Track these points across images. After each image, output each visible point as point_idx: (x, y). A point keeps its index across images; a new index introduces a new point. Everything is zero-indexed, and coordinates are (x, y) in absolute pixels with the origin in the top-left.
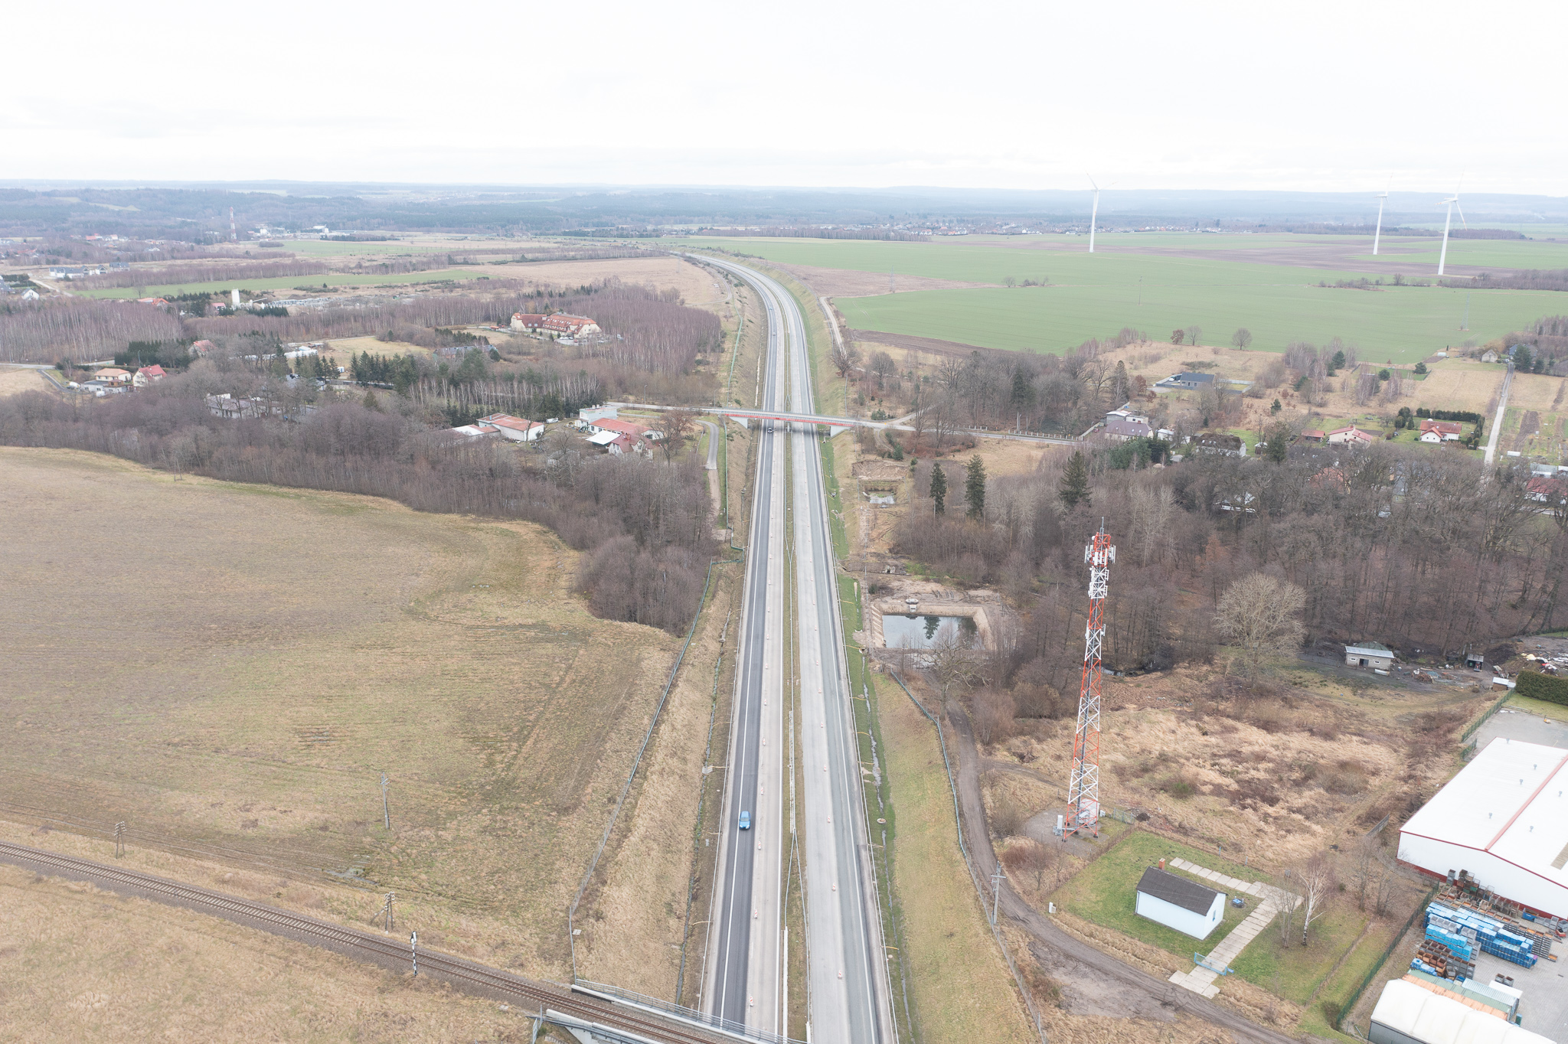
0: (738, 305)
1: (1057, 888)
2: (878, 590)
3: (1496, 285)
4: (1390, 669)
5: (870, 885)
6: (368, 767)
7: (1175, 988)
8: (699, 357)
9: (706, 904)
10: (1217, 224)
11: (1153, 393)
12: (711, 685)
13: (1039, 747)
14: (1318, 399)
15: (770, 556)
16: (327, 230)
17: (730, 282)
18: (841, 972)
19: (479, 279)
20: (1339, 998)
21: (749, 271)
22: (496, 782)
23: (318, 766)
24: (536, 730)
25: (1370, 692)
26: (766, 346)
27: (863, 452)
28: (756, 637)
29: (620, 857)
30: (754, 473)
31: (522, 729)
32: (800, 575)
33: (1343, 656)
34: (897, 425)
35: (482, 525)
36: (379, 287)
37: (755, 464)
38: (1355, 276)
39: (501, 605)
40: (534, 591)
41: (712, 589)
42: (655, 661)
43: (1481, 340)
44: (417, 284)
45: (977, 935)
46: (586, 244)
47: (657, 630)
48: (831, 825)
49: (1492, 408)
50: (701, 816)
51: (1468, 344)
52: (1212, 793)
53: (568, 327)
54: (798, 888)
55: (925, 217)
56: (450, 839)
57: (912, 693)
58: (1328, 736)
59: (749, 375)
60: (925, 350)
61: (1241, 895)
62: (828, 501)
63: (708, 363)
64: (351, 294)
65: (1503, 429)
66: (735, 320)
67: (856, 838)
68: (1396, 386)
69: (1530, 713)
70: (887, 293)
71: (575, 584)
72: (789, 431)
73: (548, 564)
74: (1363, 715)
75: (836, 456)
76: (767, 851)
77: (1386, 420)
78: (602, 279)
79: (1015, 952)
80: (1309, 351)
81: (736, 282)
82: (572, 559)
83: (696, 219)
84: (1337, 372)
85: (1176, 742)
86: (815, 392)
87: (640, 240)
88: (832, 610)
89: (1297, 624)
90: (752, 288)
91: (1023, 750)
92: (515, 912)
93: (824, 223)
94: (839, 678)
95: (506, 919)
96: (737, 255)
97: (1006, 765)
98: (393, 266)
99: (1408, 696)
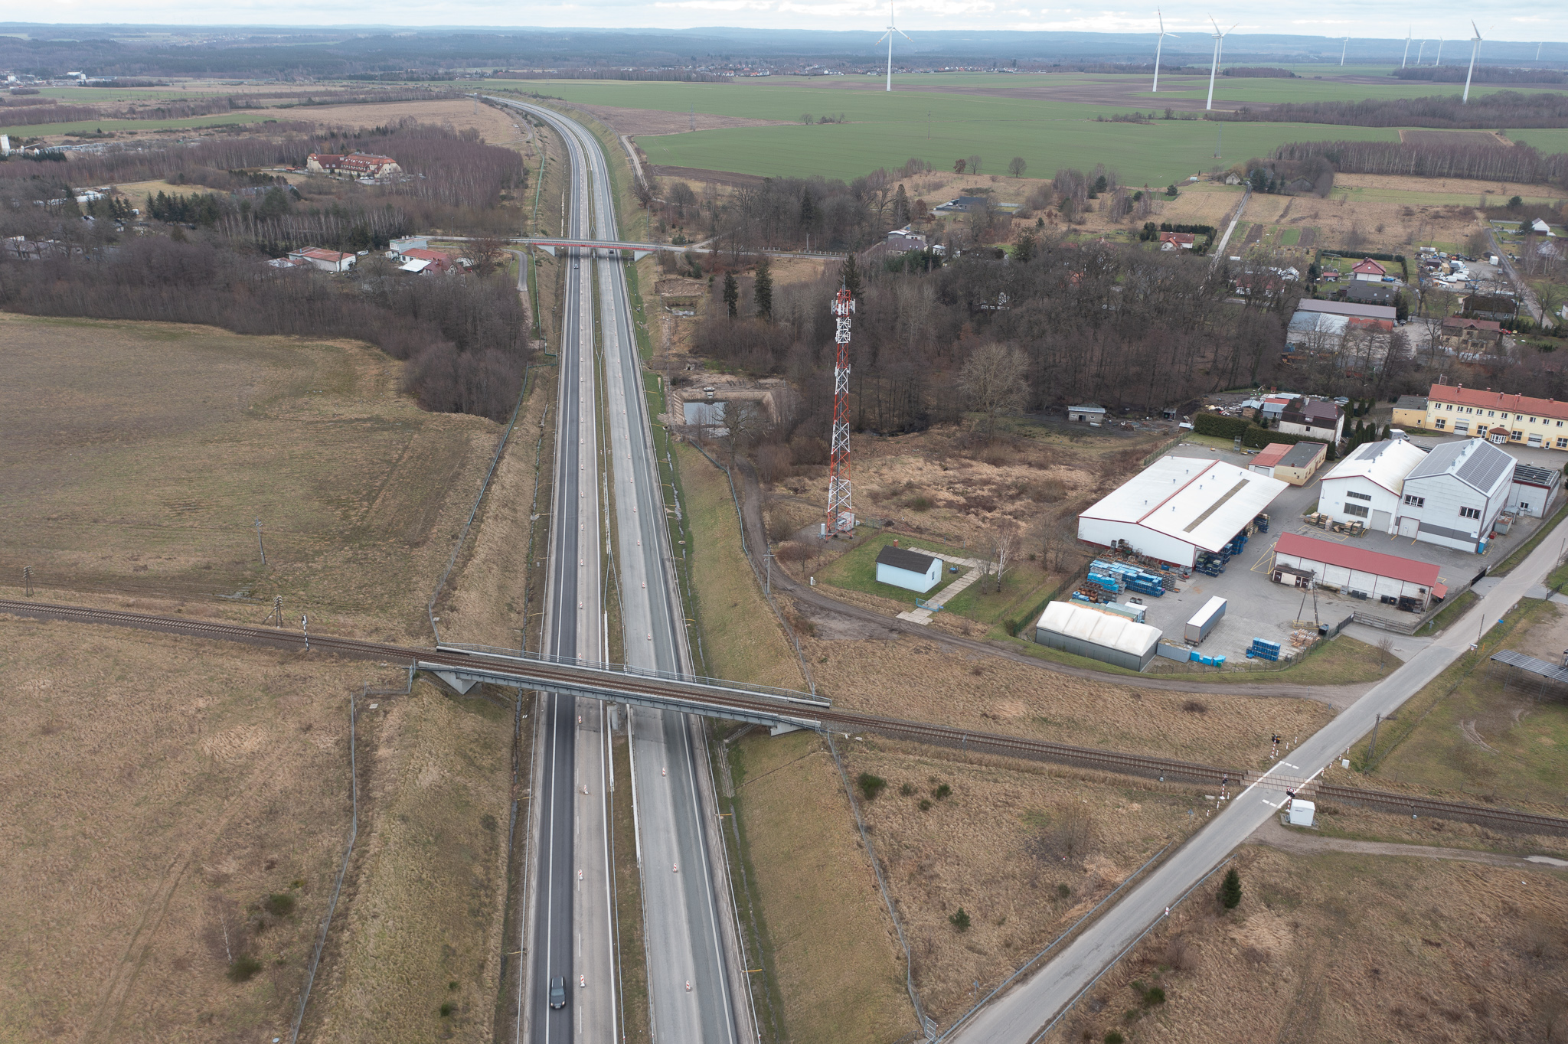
0: (540, 144)
1: (818, 570)
2: (678, 382)
3: (1255, 118)
4: (1103, 422)
5: (672, 584)
6: (237, 525)
7: (900, 621)
8: (503, 193)
9: (540, 602)
10: (1014, 64)
11: (932, 215)
12: (534, 458)
13: (810, 483)
14: (1078, 217)
15: (581, 359)
16: (84, 77)
17: (529, 122)
18: (650, 635)
19: (265, 122)
20: (1018, 619)
21: (548, 112)
22: (353, 529)
23: (192, 527)
24: (383, 493)
25: (1084, 439)
26: (569, 183)
27: (665, 272)
28: (572, 421)
29: (466, 572)
30: (563, 294)
31: (371, 492)
32: (610, 373)
33: (1067, 414)
34: (697, 248)
35: (306, 343)
36: (158, 132)
37: (563, 286)
38: (1130, 111)
39: (335, 405)
40: (365, 393)
41: (529, 387)
42: (482, 438)
43: (1228, 164)
44: (200, 128)
45: (755, 602)
46: (377, 86)
47: (483, 419)
48: (641, 547)
49: (1225, 223)
50: (532, 548)
51: (1216, 169)
52: (945, 506)
53: (367, 167)
54: (614, 588)
55: (727, 58)
56: (320, 568)
57: (708, 454)
58: (1042, 466)
59: (554, 209)
60: (724, 183)
61: (955, 565)
62: (633, 314)
63: (513, 198)
64: (130, 139)
65: (1231, 239)
66: (537, 158)
67: (661, 554)
68: (1146, 205)
69: (1202, 445)
70: (687, 131)
71: (403, 387)
72: (595, 258)
73: (376, 372)
74: (1075, 454)
75: (640, 277)
76: (588, 566)
77: (1132, 233)
78: (397, 121)
79: (783, 608)
80: (1077, 177)
81: (535, 122)
82: (396, 367)
83: (490, 62)
84: (1099, 195)
85: (922, 475)
86: (619, 223)
87: (432, 83)
88: (638, 399)
89: (1023, 384)
90: (553, 129)
91: (797, 486)
92: (383, 609)
93: (624, 65)
94: (646, 447)
95: (377, 614)
96: (535, 97)
97: (783, 496)
98: (169, 110)
99: (1113, 441)
